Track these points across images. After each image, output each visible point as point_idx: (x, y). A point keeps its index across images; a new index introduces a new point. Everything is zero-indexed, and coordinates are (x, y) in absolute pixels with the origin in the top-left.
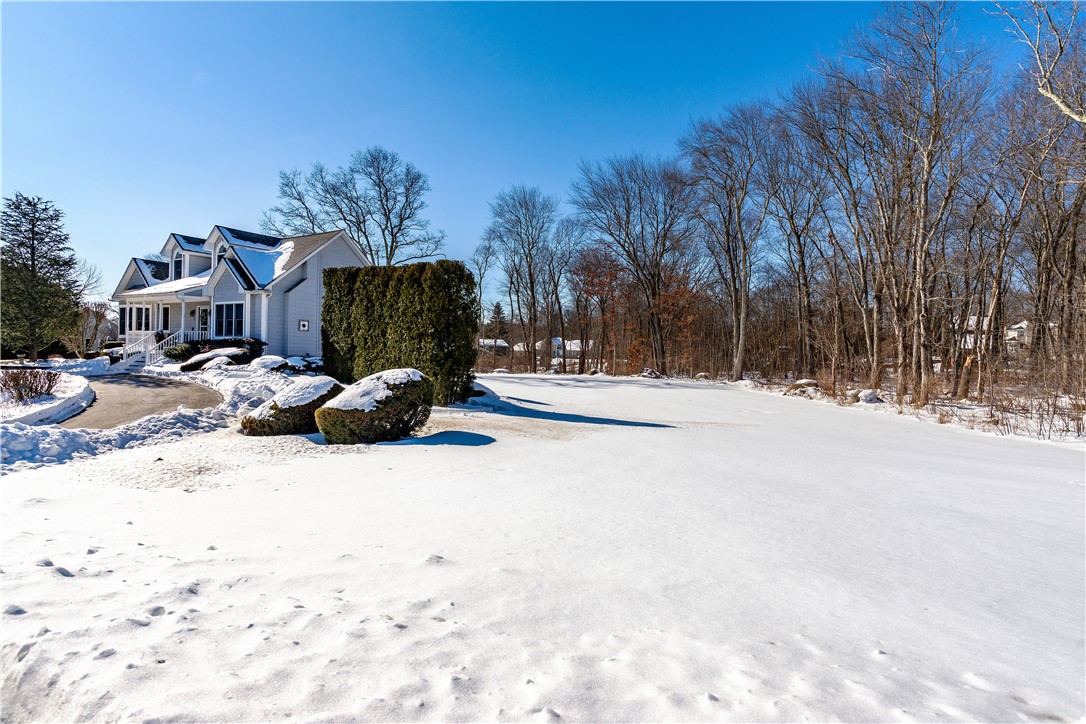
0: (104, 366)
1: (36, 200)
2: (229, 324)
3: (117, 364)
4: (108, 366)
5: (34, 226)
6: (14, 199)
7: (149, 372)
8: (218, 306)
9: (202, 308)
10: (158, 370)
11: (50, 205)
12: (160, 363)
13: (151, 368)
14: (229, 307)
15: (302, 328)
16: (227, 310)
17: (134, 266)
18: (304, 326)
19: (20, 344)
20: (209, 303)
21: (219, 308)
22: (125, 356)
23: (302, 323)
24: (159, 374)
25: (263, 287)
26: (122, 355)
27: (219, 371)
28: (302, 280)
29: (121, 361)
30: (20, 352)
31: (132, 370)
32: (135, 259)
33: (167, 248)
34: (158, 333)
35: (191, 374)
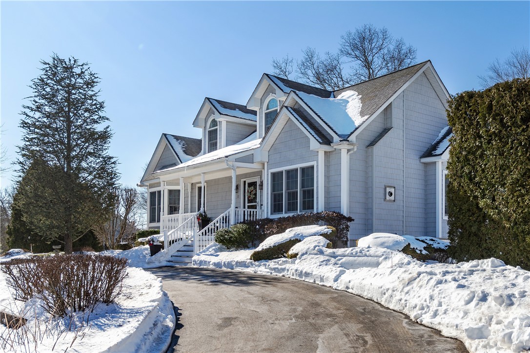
0: (145, 256)
1: (72, 62)
2: (292, 196)
3: (158, 254)
4: (148, 257)
5: (69, 93)
6: (51, 61)
7: (201, 262)
8: (274, 175)
9: (248, 181)
10: (214, 260)
11: (85, 67)
12: (211, 251)
13: (203, 257)
14: (291, 174)
15: (388, 197)
16: (288, 178)
17: (165, 141)
18: (391, 194)
19: (55, 234)
20: (259, 174)
21: (276, 177)
22: (166, 245)
23: (388, 190)
24: (218, 265)
25: (345, 138)
26: (163, 242)
27: (322, 258)
28: (386, 131)
29: (162, 251)
30: (55, 243)
31: (177, 262)
32: (165, 135)
33: (200, 117)
34: (201, 215)
35: (272, 264)
